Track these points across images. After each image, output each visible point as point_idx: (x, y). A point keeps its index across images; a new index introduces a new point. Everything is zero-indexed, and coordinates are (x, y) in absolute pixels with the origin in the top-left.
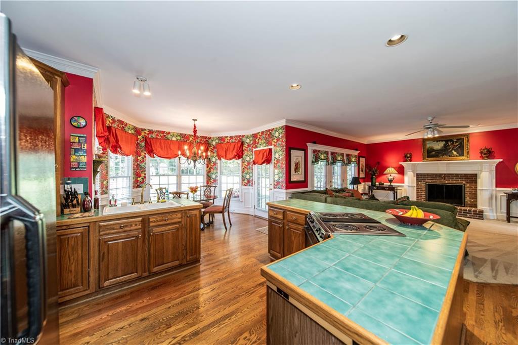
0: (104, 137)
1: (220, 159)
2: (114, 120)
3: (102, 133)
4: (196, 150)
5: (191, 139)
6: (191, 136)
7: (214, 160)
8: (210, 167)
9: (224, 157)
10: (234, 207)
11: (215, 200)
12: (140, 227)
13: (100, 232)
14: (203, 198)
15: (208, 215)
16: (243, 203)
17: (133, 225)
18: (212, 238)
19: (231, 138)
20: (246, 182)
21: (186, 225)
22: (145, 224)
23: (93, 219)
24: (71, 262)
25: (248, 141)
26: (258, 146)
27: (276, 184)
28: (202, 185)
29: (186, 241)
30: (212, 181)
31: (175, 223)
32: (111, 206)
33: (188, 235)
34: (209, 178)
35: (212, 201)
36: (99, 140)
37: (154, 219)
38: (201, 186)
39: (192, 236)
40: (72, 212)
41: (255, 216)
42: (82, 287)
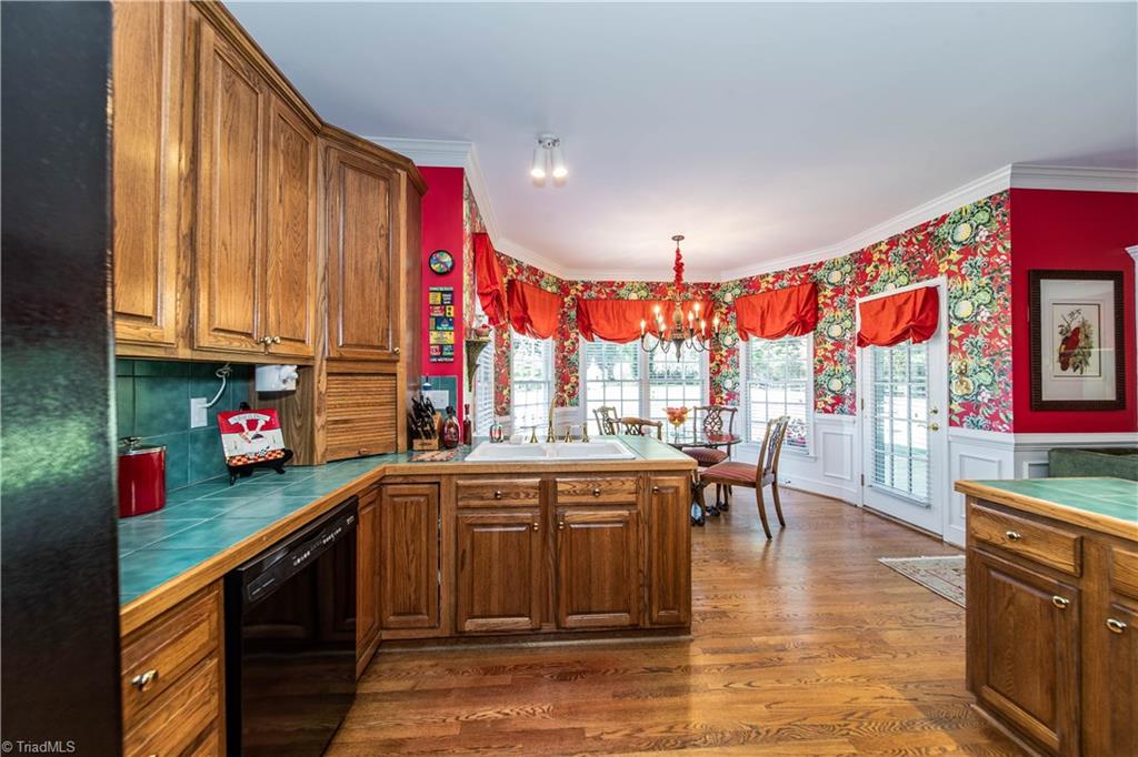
0: (491, 293)
1: (745, 338)
2: (520, 269)
3: (488, 287)
4: (682, 314)
5: (670, 293)
6: (669, 285)
7: (728, 341)
8: (720, 361)
9: (759, 331)
10: (790, 470)
11: (732, 446)
12: (536, 501)
13: (457, 500)
14: (702, 438)
15: (713, 486)
16: (821, 462)
17: (522, 495)
18: (726, 557)
19: (779, 276)
20: (831, 401)
21: (650, 515)
22: (547, 497)
23: (446, 468)
24: (410, 558)
25: (835, 277)
26: (877, 285)
27: (957, 408)
28: (698, 405)
29: (650, 562)
30: (723, 395)
31: (620, 505)
32: (492, 442)
33: (655, 545)
34: (716, 388)
35: (724, 449)
36: (481, 300)
37: (568, 487)
38: (696, 409)
39: (665, 552)
40: (425, 448)
41: (866, 510)
42: (426, 617)
